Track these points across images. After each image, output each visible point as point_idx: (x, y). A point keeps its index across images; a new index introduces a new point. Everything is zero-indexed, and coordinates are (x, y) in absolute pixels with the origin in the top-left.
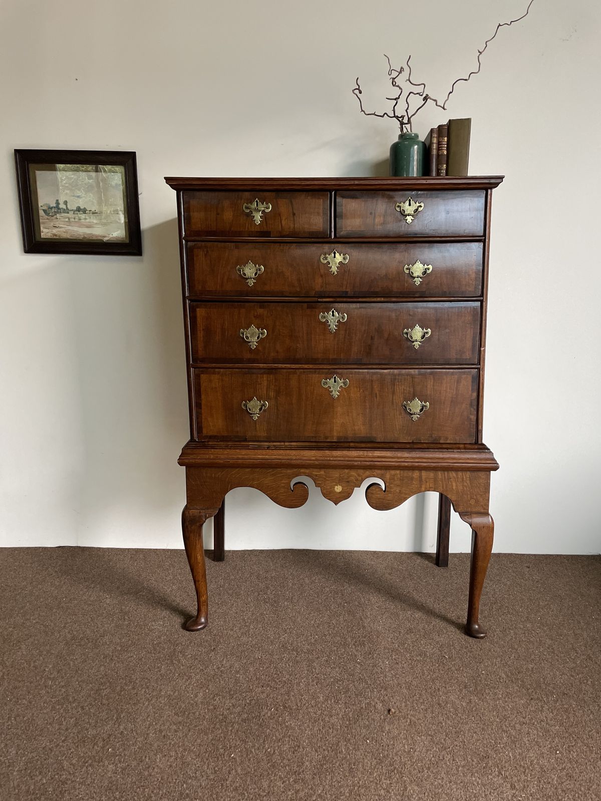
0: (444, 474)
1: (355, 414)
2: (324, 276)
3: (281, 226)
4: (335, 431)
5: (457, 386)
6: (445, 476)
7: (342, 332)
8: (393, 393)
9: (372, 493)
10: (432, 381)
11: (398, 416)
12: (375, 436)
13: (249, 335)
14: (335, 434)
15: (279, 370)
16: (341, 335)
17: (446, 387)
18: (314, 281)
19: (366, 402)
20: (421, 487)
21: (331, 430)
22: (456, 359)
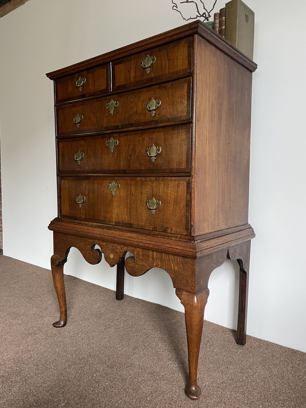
0: (166, 256)
1: (122, 208)
2: (107, 117)
3: (90, 90)
4: (113, 217)
5: (177, 190)
6: (167, 258)
7: (116, 152)
8: (142, 193)
9: (128, 263)
10: (163, 185)
11: (144, 210)
12: (132, 223)
13: (77, 157)
14: (114, 220)
15: (90, 178)
16: (115, 154)
17: (171, 191)
18: (103, 121)
19: (128, 199)
20: (153, 263)
21: (112, 217)
22: (177, 169)
